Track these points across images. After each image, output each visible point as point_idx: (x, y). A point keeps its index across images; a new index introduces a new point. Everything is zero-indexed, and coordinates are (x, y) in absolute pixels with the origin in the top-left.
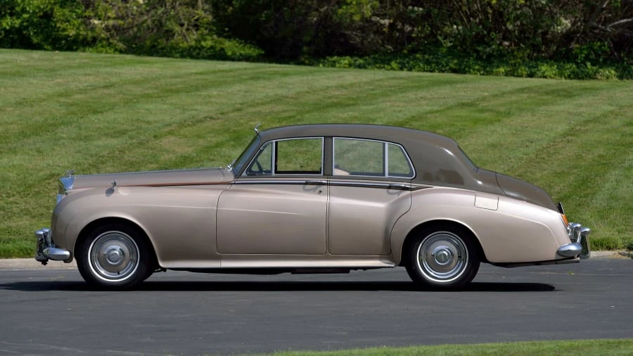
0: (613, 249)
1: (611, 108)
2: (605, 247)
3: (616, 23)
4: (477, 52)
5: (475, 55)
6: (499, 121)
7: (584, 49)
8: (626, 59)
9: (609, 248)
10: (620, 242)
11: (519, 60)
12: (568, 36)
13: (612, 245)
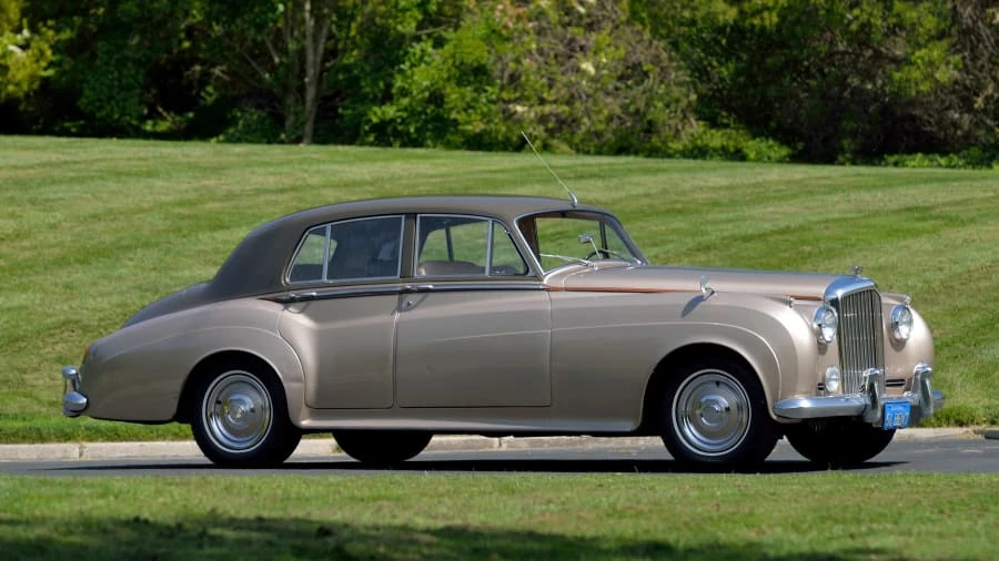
0: (967, 425)
2: (952, 421)
9: (961, 424)
10: (981, 412)
13: (964, 420)
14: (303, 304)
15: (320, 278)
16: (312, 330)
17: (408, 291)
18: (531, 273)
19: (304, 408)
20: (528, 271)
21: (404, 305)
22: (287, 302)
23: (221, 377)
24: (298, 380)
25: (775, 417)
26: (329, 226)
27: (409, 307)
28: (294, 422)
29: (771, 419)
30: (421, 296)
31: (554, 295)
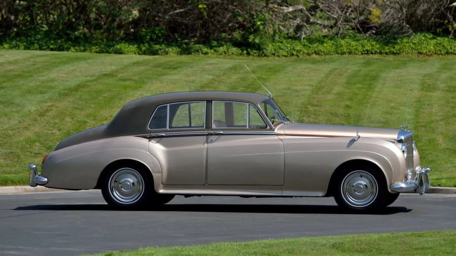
1: (211, 77)
3: (171, 13)
4: (68, 35)
5: (66, 37)
6: (141, 87)
7: (148, 32)
8: (179, 39)
11: (100, 41)
12: (136, 23)
14: (158, 139)
15: (166, 127)
16: (164, 151)
17: (211, 134)
18: (268, 127)
19: (161, 185)
20: (267, 127)
21: (209, 140)
22: (150, 138)
23: (117, 171)
24: (159, 172)
25: (390, 191)
26: (168, 105)
27: (212, 141)
28: (157, 191)
29: (388, 191)
30: (217, 137)
31: (281, 137)
